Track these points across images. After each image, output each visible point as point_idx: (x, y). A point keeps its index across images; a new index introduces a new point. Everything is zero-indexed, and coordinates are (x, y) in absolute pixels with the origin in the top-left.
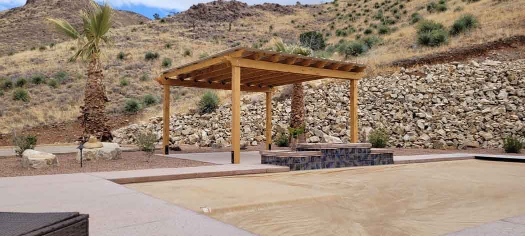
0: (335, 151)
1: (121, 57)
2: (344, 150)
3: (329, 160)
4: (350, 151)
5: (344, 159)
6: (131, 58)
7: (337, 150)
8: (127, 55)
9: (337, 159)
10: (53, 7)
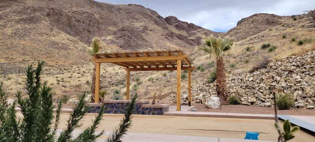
0: (114, 105)
1: (248, 49)
2: (120, 104)
3: (109, 109)
4: (125, 105)
5: (120, 109)
6: (254, 49)
7: (115, 104)
8: (251, 48)
9: (115, 109)
10: (249, 24)
